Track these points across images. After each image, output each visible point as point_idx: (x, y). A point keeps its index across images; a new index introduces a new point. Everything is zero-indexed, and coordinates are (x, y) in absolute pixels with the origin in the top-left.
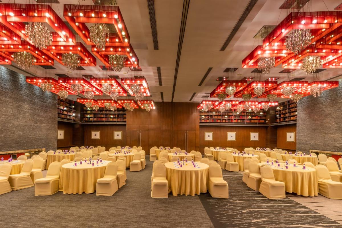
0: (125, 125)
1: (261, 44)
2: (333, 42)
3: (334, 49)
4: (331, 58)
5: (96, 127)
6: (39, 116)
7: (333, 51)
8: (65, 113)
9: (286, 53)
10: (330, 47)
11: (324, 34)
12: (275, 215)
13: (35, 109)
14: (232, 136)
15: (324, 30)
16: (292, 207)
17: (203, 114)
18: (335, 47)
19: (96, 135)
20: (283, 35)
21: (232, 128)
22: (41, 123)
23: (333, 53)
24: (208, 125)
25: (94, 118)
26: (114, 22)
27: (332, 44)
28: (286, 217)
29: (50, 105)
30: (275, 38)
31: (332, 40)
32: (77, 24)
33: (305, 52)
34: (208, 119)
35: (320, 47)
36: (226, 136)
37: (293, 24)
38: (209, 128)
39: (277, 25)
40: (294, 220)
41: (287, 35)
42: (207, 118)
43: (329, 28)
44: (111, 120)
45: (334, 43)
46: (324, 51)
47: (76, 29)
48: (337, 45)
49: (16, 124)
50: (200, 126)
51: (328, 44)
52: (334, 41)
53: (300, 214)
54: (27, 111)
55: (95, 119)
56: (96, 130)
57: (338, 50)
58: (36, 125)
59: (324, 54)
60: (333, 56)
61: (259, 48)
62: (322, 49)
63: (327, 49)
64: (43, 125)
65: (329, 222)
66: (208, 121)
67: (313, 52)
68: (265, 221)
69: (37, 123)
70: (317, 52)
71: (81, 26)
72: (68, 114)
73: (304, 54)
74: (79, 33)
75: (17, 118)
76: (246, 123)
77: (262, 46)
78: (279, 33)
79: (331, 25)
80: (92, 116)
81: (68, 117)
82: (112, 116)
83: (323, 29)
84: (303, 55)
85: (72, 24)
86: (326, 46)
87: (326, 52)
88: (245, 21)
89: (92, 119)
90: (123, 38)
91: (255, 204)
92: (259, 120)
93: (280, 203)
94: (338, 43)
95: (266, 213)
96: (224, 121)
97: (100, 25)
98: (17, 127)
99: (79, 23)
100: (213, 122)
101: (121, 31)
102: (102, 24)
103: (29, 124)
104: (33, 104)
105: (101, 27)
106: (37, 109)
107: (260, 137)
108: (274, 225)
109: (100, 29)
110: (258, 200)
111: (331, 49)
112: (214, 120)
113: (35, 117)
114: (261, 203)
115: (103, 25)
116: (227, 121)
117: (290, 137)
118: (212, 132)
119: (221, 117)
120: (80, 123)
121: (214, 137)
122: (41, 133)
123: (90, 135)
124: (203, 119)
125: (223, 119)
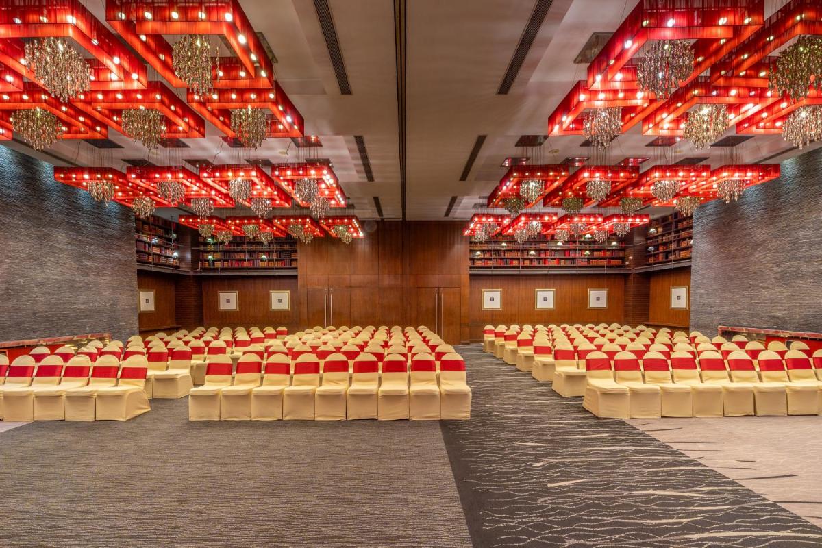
0: (295, 277)
1: (582, 76)
2: (748, 72)
3: (755, 89)
4: (751, 109)
5: (229, 282)
6: (91, 258)
7: (752, 93)
8: (156, 251)
9: (644, 98)
10: (743, 82)
11: (724, 52)
12: (604, 471)
13: (81, 242)
14: (545, 298)
15: (722, 41)
17: (479, 247)
18: (755, 82)
19: (229, 301)
20: (629, 55)
21: (547, 279)
22: (98, 275)
23: (754, 96)
24: (490, 273)
25: (224, 260)
26: (225, 31)
27: (746, 77)
28: (626, 475)
29: (117, 233)
30: (612, 62)
31: (745, 65)
32: (144, 38)
33: (688, 96)
34: (491, 259)
35: (721, 82)
36: (533, 299)
37: (646, 28)
38: (493, 279)
39: (615, 31)
40: (643, 482)
41: (637, 56)
42: (487, 256)
43: (732, 36)
44: (263, 265)
45: (752, 72)
46: (733, 92)
47: (140, 49)
48: (758, 78)
49: (41, 276)
50: (471, 275)
51: (738, 76)
52: (751, 68)
53: (662, 467)
54: (63, 246)
55: (226, 265)
56: (230, 289)
57: (764, 90)
58: (86, 279)
59: (731, 100)
60: (756, 104)
61: (579, 87)
62: (727, 89)
63: (738, 87)
64: (102, 280)
65: (721, 483)
66: (490, 264)
67: (708, 95)
68: (578, 484)
69: (88, 275)
70: (717, 96)
71: (152, 44)
72: (163, 253)
73: (688, 101)
74: (151, 58)
75: (41, 265)
76: (579, 267)
77: (587, 81)
78: (618, 50)
79: (737, 29)
80: (218, 256)
81: (163, 261)
82: (264, 256)
83: (720, 39)
84: (685, 102)
85: (131, 39)
86: (734, 81)
87: (738, 96)
89: (218, 265)
90: (256, 70)
92: (610, 259)
93: (624, 446)
94: (763, 74)
96: (527, 263)
97: (196, 38)
98: (42, 284)
99: (146, 35)
100: (502, 265)
101: (246, 50)
102: (201, 36)
103: (69, 277)
104: (77, 231)
105: (198, 43)
106: (88, 243)
107: (610, 299)
108: (595, 492)
109: (197, 49)
111: (750, 89)
112: (505, 260)
113: (85, 262)
114: (582, 446)
115: (202, 38)
116: (535, 264)
117: (679, 298)
118: (501, 290)
119: (519, 255)
120: (191, 273)
121: (505, 301)
122: (98, 298)
123: (217, 302)
124: (478, 259)
125: (525, 259)
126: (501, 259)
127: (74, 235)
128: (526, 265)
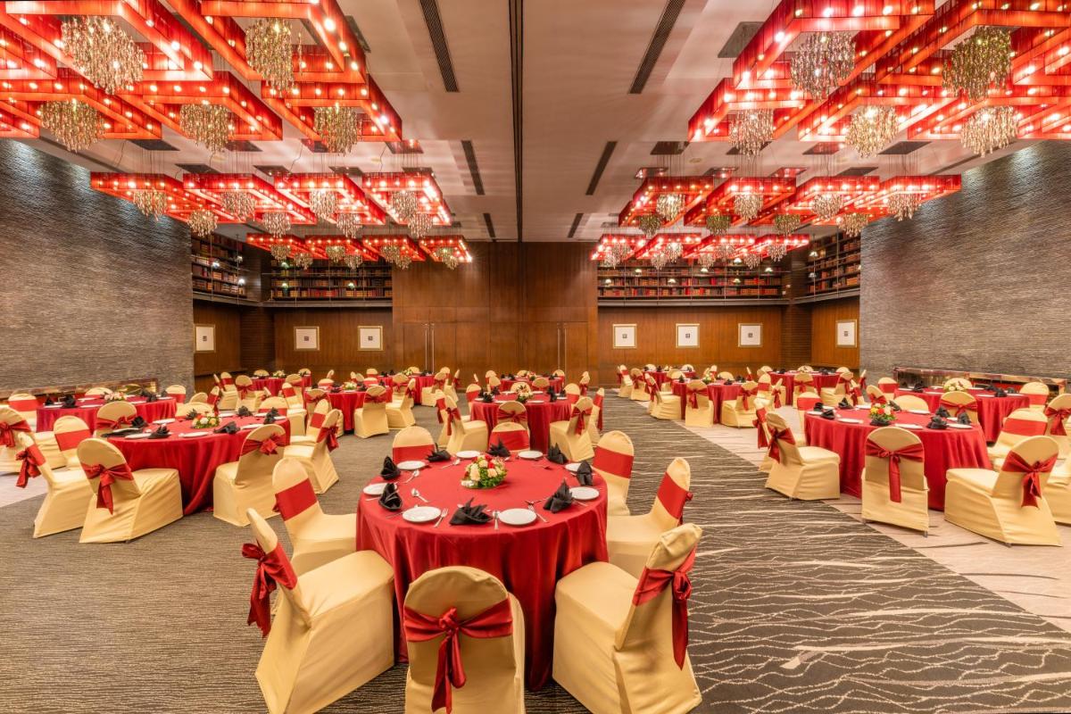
0: (389, 309)
1: (728, 73)
2: (919, 68)
3: (928, 88)
4: (923, 110)
5: (308, 315)
6: (136, 285)
7: (925, 93)
8: (217, 276)
9: (799, 99)
10: (912, 80)
11: (890, 46)
13: (123, 265)
14: (688, 335)
15: (888, 34)
16: (812, 516)
17: (608, 274)
18: (929, 80)
19: (307, 338)
20: (780, 49)
21: (689, 312)
22: (143, 305)
23: (927, 96)
25: (303, 289)
26: (309, 15)
27: (916, 74)
29: (168, 255)
30: (761, 57)
31: (916, 60)
32: (209, 20)
33: (851, 96)
34: (623, 288)
35: (888, 80)
36: (673, 336)
37: (800, 18)
38: (625, 313)
39: (764, 20)
41: (790, 50)
42: (619, 284)
43: (898, 28)
44: (349, 294)
45: (923, 69)
46: (903, 91)
47: (205, 33)
48: (930, 75)
50: (600, 307)
51: (908, 74)
52: (922, 64)
54: (99, 270)
55: (304, 294)
56: (309, 324)
57: (937, 89)
58: (129, 311)
59: (899, 101)
60: (930, 105)
61: (724, 85)
62: (895, 87)
63: (909, 86)
64: (148, 312)
66: (622, 293)
67: (872, 95)
69: (130, 306)
70: (884, 96)
71: (220, 26)
72: (226, 279)
73: (851, 102)
74: (218, 44)
76: (728, 297)
77: (733, 79)
78: (767, 43)
79: (904, 20)
80: (294, 284)
81: (226, 289)
82: (351, 285)
83: (885, 30)
84: (847, 103)
85: (194, 21)
86: (903, 78)
87: (909, 96)
88: (684, 10)
89: (294, 294)
90: (346, 60)
91: (712, 511)
92: (764, 287)
94: (936, 70)
95: (735, 535)
96: (666, 293)
97: (274, 22)
99: (214, 17)
100: (636, 296)
101: (334, 38)
102: (280, 19)
103: (107, 308)
104: (118, 251)
105: (276, 28)
106: (131, 267)
107: (764, 335)
109: (275, 34)
110: (724, 501)
111: (922, 88)
112: (640, 290)
113: (126, 290)
115: (281, 22)
116: (675, 294)
117: (846, 334)
118: (635, 325)
119: (655, 283)
120: (261, 305)
121: (640, 338)
122: (143, 334)
123: (292, 339)
124: (608, 289)
125: (663, 288)
126: (635, 288)
127: (114, 255)
128: (664, 295)
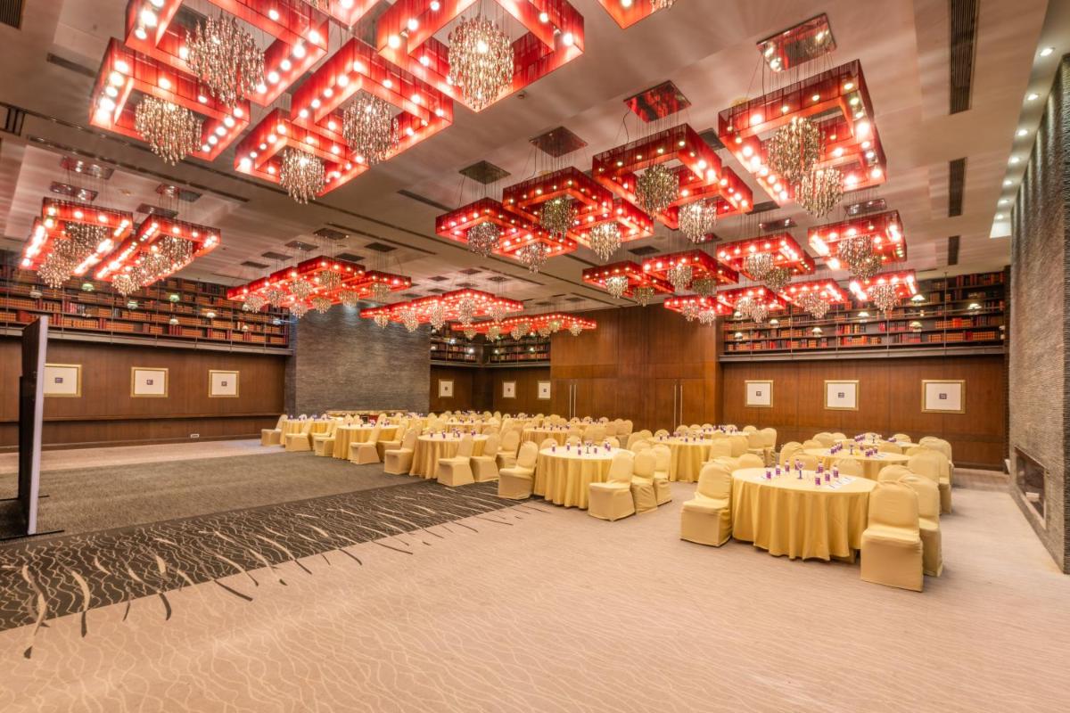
0: (548, 368)
5: (511, 374)
6: (397, 359)
8: (455, 349)
13: (391, 349)
14: (842, 394)
17: (738, 327)
21: (842, 367)
22: (401, 370)
24: (749, 359)
25: (507, 354)
29: (417, 340)
34: (759, 341)
36: (821, 395)
38: (759, 368)
42: (755, 337)
44: (533, 357)
49: (364, 372)
54: (380, 353)
55: (508, 358)
56: (510, 380)
58: (393, 373)
64: (403, 373)
66: (758, 347)
69: (394, 370)
72: (461, 350)
75: (366, 365)
80: (503, 351)
81: (460, 356)
82: (532, 349)
89: (503, 358)
92: (969, 331)
96: (812, 345)
98: (366, 377)
100: (774, 349)
103: (382, 372)
104: (388, 342)
106: (396, 350)
112: (779, 342)
113: (393, 362)
116: (824, 345)
118: (772, 381)
119: (799, 334)
120: (482, 366)
121: (776, 396)
122: (400, 386)
124: (741, 343)
125: (809, 339)
126: (773, 340)
127: (386, 344)
128: (810, 347)
